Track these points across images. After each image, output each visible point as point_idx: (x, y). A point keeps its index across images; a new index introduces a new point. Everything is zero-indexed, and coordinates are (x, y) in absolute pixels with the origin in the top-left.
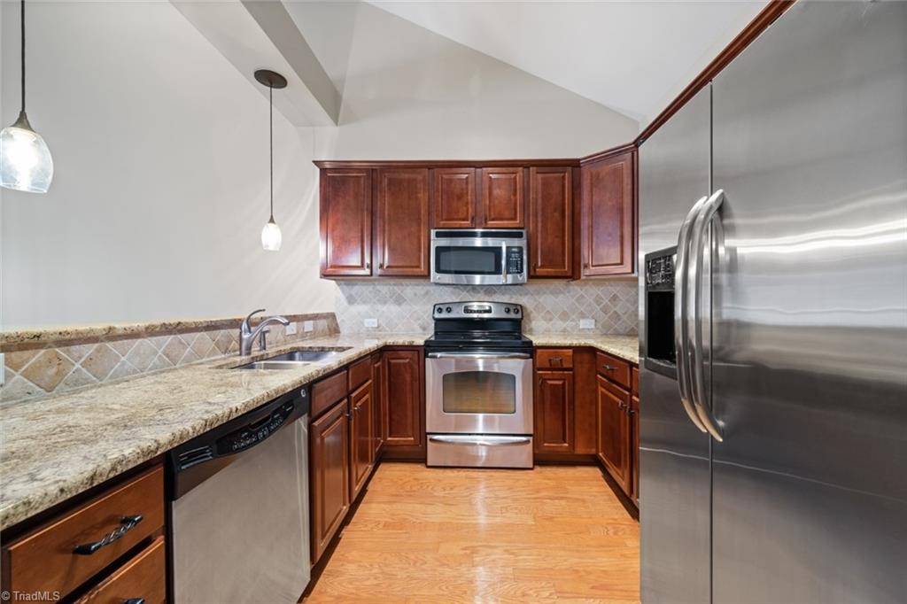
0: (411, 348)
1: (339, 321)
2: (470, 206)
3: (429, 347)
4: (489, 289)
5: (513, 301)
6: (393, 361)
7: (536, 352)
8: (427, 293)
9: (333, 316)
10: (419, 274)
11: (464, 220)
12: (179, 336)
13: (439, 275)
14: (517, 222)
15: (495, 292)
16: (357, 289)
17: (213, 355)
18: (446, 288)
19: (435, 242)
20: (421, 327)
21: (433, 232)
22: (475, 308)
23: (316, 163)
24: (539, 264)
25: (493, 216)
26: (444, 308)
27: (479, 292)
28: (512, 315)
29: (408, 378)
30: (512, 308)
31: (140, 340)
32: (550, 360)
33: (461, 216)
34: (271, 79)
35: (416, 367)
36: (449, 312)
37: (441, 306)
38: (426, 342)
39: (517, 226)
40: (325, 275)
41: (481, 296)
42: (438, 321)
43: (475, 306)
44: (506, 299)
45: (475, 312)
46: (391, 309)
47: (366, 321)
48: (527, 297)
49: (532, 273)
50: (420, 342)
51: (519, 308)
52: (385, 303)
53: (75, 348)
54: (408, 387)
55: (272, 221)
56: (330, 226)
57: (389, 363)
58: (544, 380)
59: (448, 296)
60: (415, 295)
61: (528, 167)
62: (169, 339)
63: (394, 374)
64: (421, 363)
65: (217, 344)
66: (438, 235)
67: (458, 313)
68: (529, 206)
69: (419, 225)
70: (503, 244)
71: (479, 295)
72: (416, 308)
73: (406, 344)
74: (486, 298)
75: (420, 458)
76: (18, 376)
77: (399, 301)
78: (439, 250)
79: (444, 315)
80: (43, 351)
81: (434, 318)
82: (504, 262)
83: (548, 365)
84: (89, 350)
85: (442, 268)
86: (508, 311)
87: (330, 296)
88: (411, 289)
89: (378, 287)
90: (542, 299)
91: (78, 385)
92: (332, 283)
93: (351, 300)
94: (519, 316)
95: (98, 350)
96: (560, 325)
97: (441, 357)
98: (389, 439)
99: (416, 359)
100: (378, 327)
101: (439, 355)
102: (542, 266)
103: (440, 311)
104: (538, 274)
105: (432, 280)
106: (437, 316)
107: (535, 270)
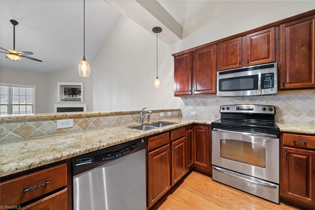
0: (205, 125)
1: (182, 112)
2: (238, 57)
3: (215, 125)
4: (252, 98)
5: (268, 104)
6: (198, 130)
7: (282, 135)
8: (218, 101)
9: (180, 110)
10: (212, 92)
11: (235, 64)
12: (121, 116)
13: (221, 92)
14: (270, 59)
15: (256, 99)
16: (189, 100)
17: (133, 122)
18: (227, 98)
19: (219, 77)
20: (214, 116)
21: (218, 73)
22: (245, 108)
23: (173, 55)
24: (288, 81)
25: (253, 59)
26: (226, 107)
27: (246, 100)
28: (267, 112)
29: (204, 139)
30: (267, 108)
31: (109, 117)
32: (294, 142)
33: (233, 63)
34: (157, 30)
35: (208, 134)
36: (228, 109)
37: (224, 107)
38: (212, 123)
39: (271, 61)
40: (176, 95)
41: (247, 102)
42: (222, 113)
43: (245, 107)
44: (264, 103)
45: (244, 110)
46: (202, 108)
47: (192, 112)
48: (279, 102)
49: (282, 87)
50: (210, 123)
51: (273, 108)
52: (199, 105)
53: (91, 118)
54: (204, 143)
55: (157, 78)
56: (177, 77)
57: (196, 131)
58: (289, 154)
59: (228, 102)
60: (212, 102)
61: (280, 25)
62: (118, 117)
63: (198, 136)
64: (210, 132)
65: (134, 119)
66: (220, 74)
67: (233, 110)
68: (279, 48)
69: (212, 71)
70: (259, 73)
71: (246, 101)
72: (213, 107)
73: (203, 123)
74: (250, 103)
75: (210, 175)
76: (76, 125)
77: (205, 104)
78: (221, 81)
79: (226, 111)
80: (82, 119)
81: (220, 112)
82: (259, 83)
83: (293, 144)
84: (94, 119)
85: (223, 89)
86: (265, 109)
87: (179, 103)
88: (210, 100)
89: (196, 99)
90: (291, 103)
91: (92, 128)
92: (179, 99)
93: (186, 104)
94: (273, 112)
95: (97, 119)
96: (309, 119)
97: (220, 131)
98: (196, 162)
99: (208, 130)
100: (196, 115)
101: (219, 130)
102: (290, 83)
103: (223, 109)
104: (286, 87)
105: (217, 95)
106: (222, 111)
107: (284, 86)
